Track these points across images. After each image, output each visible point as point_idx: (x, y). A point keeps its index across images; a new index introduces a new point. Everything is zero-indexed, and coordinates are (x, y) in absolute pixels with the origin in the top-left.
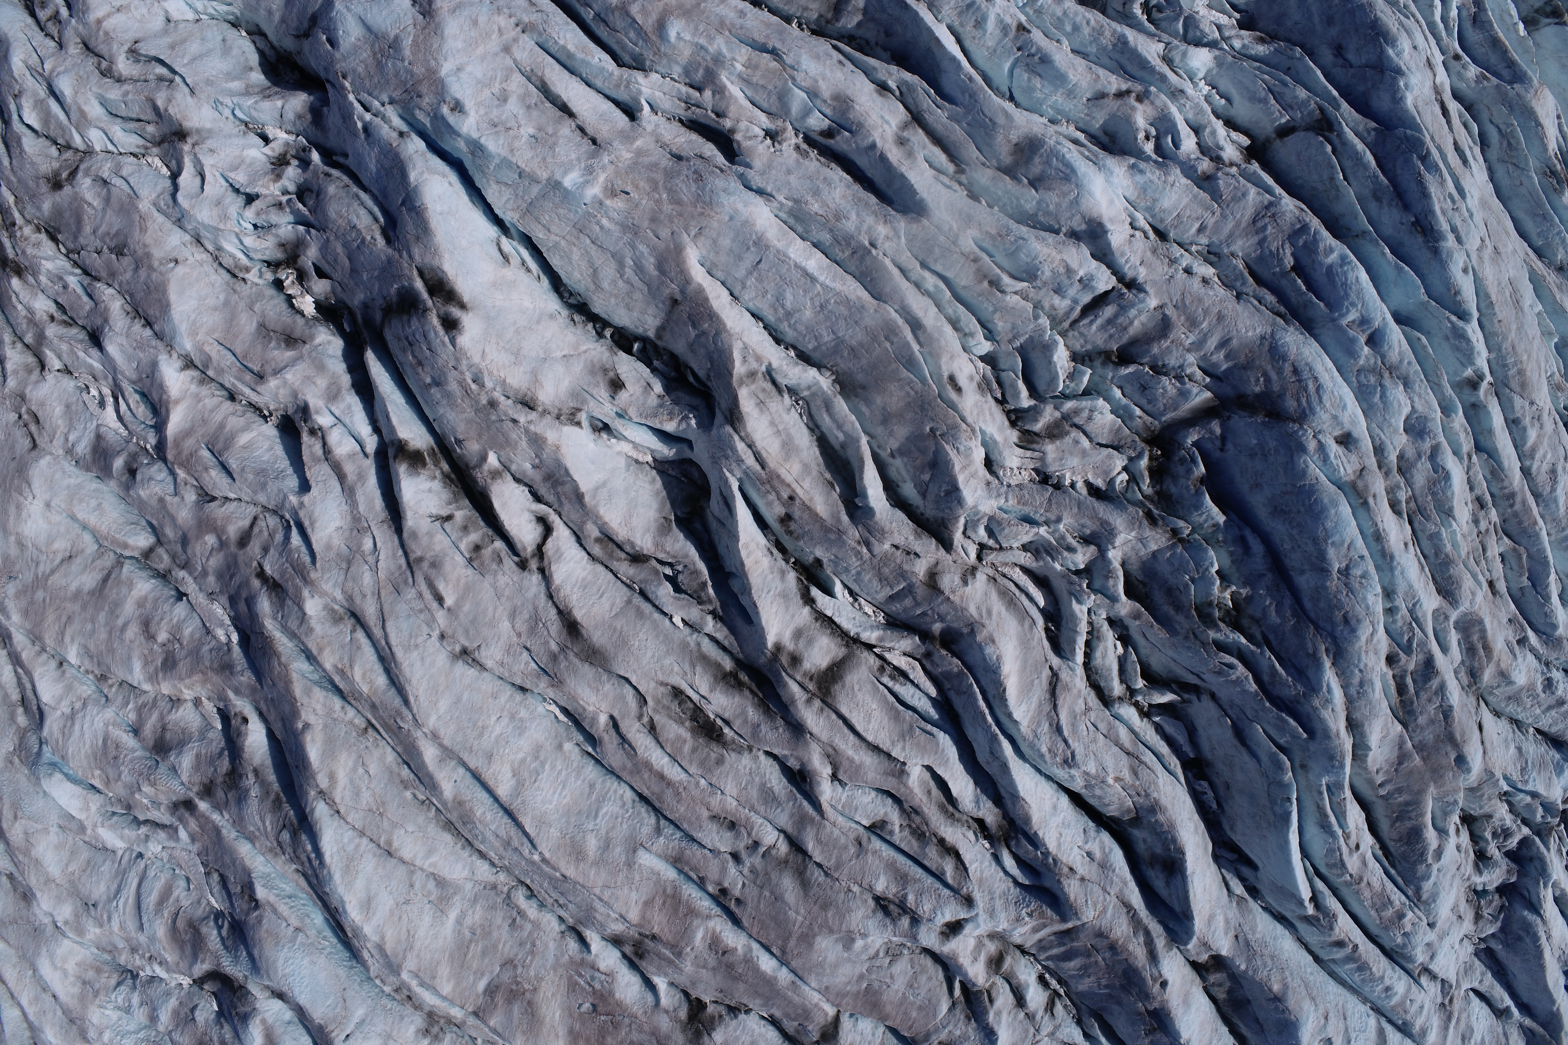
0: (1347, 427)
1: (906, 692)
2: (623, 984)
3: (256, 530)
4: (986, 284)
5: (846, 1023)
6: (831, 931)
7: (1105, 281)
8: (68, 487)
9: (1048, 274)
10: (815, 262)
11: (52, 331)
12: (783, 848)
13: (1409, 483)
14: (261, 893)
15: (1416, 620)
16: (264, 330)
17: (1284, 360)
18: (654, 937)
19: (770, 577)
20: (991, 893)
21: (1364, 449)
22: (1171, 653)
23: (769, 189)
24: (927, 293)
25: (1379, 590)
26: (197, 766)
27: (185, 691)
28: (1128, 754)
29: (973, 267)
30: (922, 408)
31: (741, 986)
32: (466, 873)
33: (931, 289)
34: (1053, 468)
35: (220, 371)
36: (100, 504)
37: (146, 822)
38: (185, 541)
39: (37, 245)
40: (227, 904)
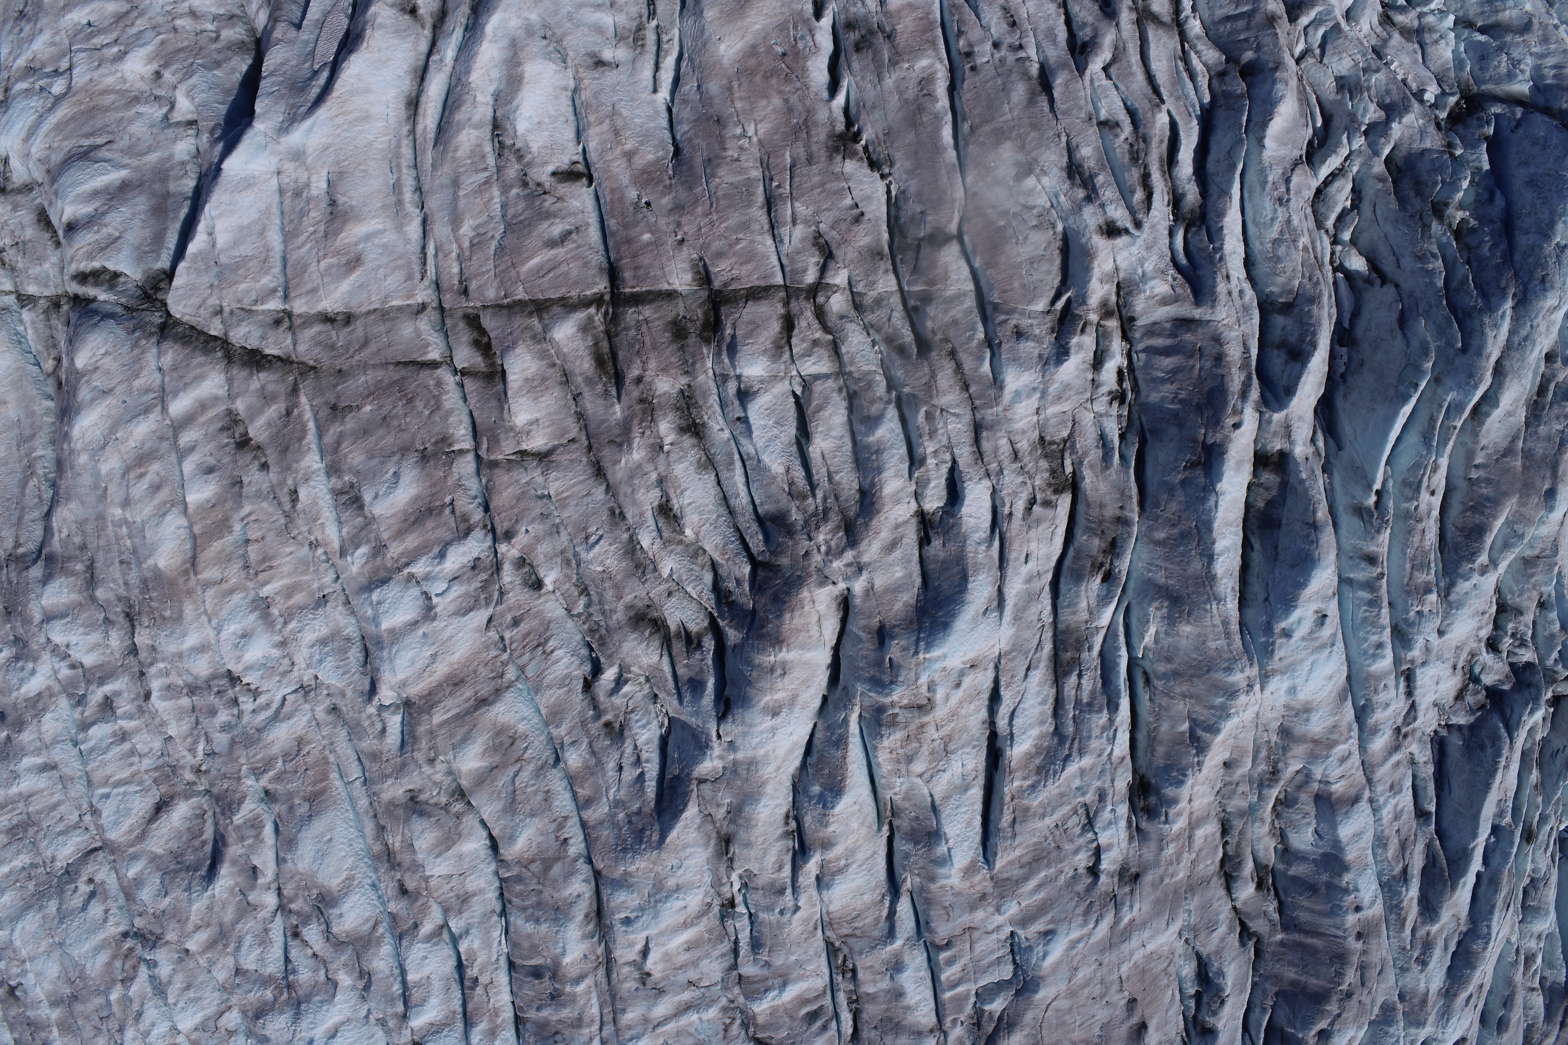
6: (1022, 148)
12: (1034, 69)
18: (888, 37)
31: (911, 137)
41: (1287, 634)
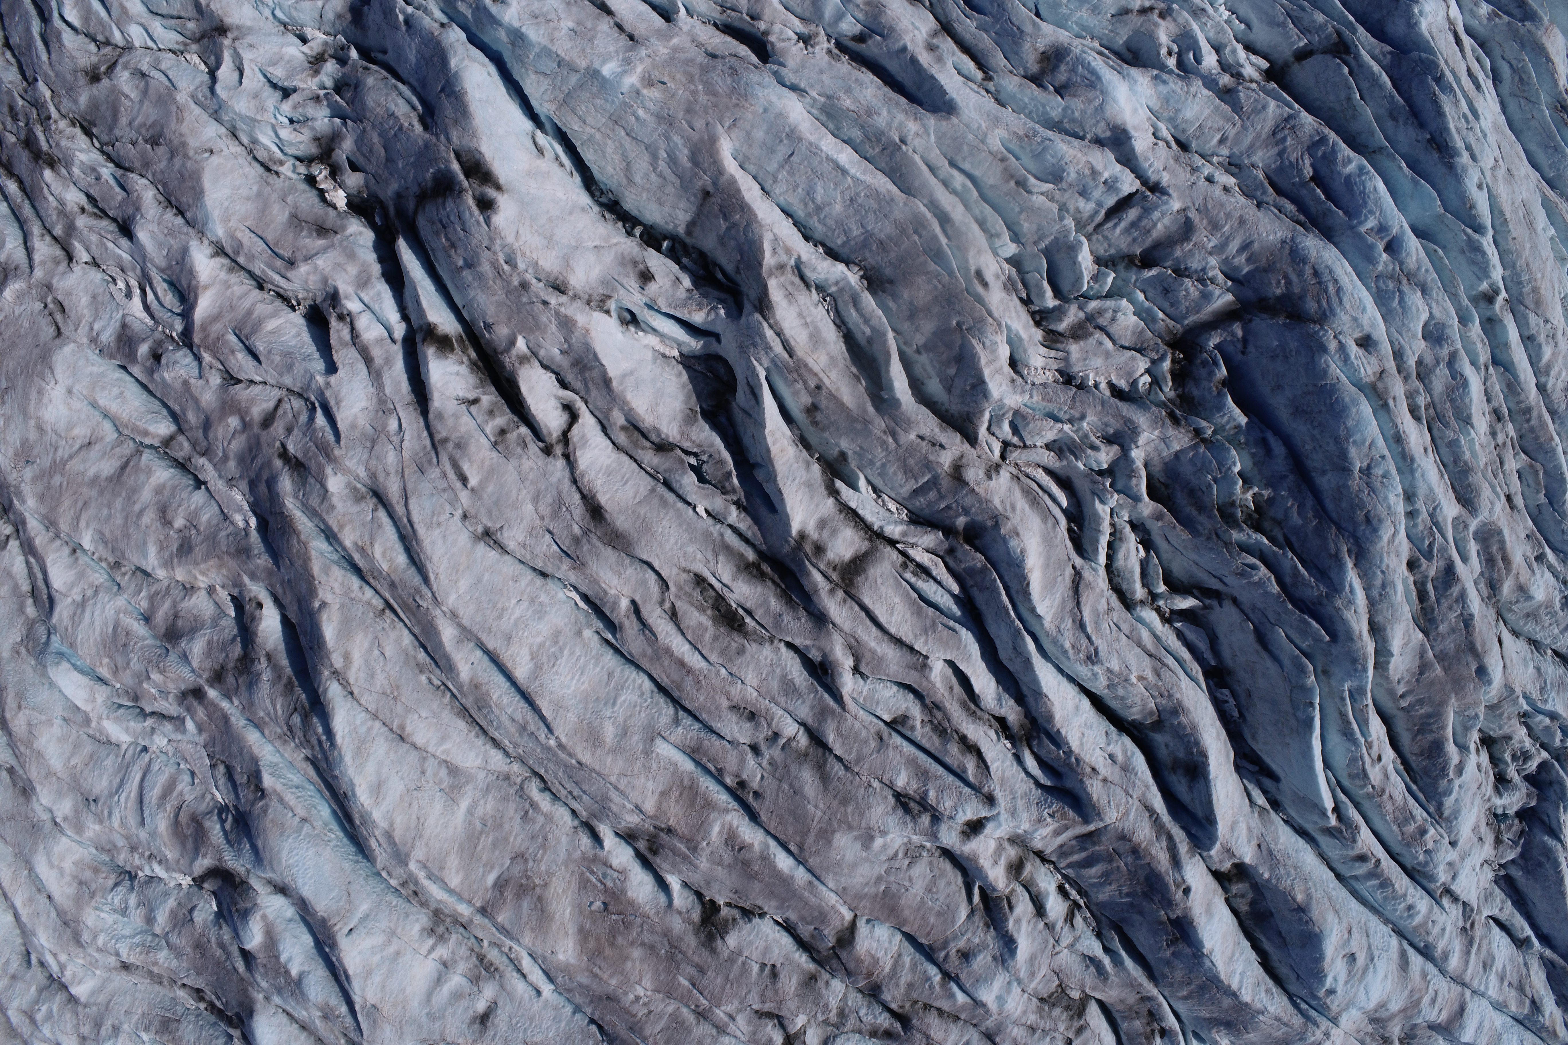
0: (1367, 329)
1: (929, 588)
2: (635, 883)
3: (280, 412)
4: (1012, 183)
5: (863, 929)
6: (850, 828)
7: (1129, 184)
8: (91, 374)
9: (1073, 175)
10: (846, 156)
11: (81, 222)
12: (803, 740)
13: (1428, 389)
14: (268, 781)
15: (1437, 524)
16: (296, 220)
17: (1305, 263)
18: (669, 831)
19: (795, 466)
20: (1012, 792)
21: (1383, 352)
22: (1193, 556)
23: (802, 85)
24: (954, 192)
25: (1400, 490)
26: (208, 653)
27: (200, 577)
28: (1150, 655)
29: (1000, 166)
30: (949, 301)
31: (757, 886)
32: (479, 762)
33: (959, 187)
34: (1077, 368)
35: (251, 257)
36: (122, 393)
37: (153, 713)
38: (207, 425)
39: (72, 138)
40: (232, 796)
41: (1331, 992)
